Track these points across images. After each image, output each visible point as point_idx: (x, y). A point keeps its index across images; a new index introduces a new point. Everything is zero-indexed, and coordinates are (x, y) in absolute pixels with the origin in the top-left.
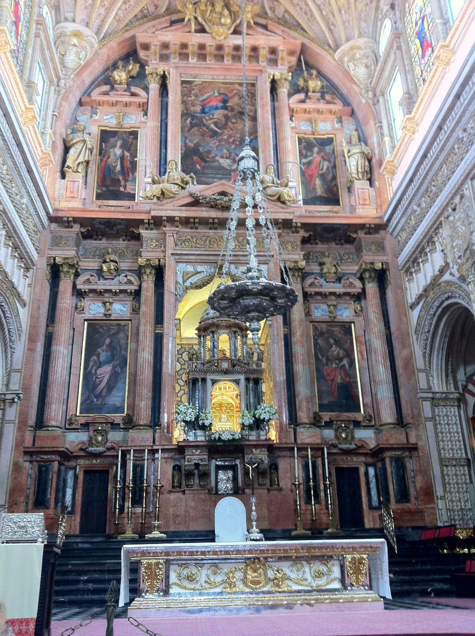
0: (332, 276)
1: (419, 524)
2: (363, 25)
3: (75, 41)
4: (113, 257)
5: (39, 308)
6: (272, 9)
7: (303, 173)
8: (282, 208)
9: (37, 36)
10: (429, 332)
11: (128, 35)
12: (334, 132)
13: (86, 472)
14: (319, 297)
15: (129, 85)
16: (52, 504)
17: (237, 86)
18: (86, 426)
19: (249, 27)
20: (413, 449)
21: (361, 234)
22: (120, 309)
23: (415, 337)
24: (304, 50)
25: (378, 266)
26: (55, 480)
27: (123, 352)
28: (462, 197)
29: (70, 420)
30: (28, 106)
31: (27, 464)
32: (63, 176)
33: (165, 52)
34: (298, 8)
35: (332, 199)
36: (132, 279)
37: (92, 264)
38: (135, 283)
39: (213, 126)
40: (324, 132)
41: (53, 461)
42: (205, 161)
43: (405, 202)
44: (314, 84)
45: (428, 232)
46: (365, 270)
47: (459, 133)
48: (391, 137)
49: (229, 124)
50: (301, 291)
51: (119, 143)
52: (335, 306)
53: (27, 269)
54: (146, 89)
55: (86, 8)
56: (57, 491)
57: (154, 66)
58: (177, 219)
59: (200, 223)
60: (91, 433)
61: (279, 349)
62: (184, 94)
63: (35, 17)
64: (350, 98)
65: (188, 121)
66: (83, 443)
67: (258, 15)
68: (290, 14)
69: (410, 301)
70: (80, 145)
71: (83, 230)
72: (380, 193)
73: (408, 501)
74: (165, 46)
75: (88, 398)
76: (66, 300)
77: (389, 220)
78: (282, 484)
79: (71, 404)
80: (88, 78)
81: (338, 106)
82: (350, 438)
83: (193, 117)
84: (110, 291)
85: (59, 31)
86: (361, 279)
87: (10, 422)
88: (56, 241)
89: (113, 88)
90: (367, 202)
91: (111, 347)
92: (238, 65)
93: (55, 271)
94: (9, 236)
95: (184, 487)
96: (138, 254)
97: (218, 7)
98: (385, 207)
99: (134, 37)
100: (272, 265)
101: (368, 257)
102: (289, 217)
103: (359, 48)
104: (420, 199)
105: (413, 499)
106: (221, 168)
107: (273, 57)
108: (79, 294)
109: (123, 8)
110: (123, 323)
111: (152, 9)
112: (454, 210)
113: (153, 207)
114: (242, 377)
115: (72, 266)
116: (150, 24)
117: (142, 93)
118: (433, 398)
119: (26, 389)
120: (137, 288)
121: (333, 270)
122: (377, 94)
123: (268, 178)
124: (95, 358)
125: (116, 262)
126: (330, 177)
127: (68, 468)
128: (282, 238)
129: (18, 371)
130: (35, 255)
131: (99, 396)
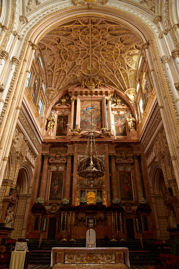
0: (124, 158)
1: (152, 238)
2: (132, 84)
4: (60, 153)
5: (38, 169)
6: (106, 81)
7: (116, 127)
8: (109, 138)
9: (40, 93)
10: (153, 176)
11: (66, 90)
12: (125, 114)
13: (50, 219)
14: (121, 164)
16: (39, 229)
17: (96, 102)
18: (50, 204)
19: (99, 86)
20: (149, 213)
21: (133, 145)
22: (61, 168)
24: (115, 91)
25: (138, 155)
26: (40, 221)
27: (62, 182)
28: (158, 137)
29: (46, 202)
30: (37, 112)
31: (33, 216)
32: (47, 130)
33: (76, 94)
34: (113, 80)
36: (65, 159)
37: (54, 155)
38: (66, 161)
39: (89, 114)
40: (122, 114)
41: (40, 215)
42: (87, 124)
43: (144, 136)
44: (119, 101)
45: (151, 146)
46: (134, 156)
47: (156, 119)
48: (141, 116)
49: (94, 113)
50: (115, 163)
51: (63, 119)
52: (125, 167)
53: (35, 157)
55: (55, 83)
56: (41, 225)
57: (73, 98)
58: (78, 142)
59: (84, 143)
60: (52, 206)
61: (108, 181)
62: (81, 105)
63: (40, 88)
64: (129, 104)
65: (82, 113)
66: (49, 210)
67: (102, 82)
68: (111, 82)
69: (148, 166)
71: (51, 145)
74: (76, 92)
75: (51, 195)
76: (46, 166)
77: (141, 141)
79: (46, 197)
80: (54, 102)
81: (125, 107)
82: (130, 209)
83: (84, 111)
84: (58, 163)
85: (47, 89)
86: (133, 158)
87: (28, 203)
88: (43, 149)
90: (135, 135)
91: (58, 180)
92: (96, 97)
93: (43, 157)
94: (30, 149)
96: (67, 152)
98: (139, 137)
99: (68, 90)
100: (106, 155)
101: (135, 152)
102: (111, 140)
103: (131, 91)
104: (148, 136)
107: (106, 94)
108: (49, 164)
109: (65, 82)
110: (62, 172)
111: (73, 82)
112: (156, 141)
113: (71, 138)
114: (96, 190)
115: (48, 156)
116: (72, 86)
117: (70, 105)
118: (155, 197)
119: (33, 193)
120: (66, 162)
121: (125, 156)
122: (136, 104)
123: (105, 129)
124: (54, 183)
125: (60, 154)
127: (44, 217)
128: (109, 147)
129: (31, 187)
130: (37, 153)
131: (54, 195)
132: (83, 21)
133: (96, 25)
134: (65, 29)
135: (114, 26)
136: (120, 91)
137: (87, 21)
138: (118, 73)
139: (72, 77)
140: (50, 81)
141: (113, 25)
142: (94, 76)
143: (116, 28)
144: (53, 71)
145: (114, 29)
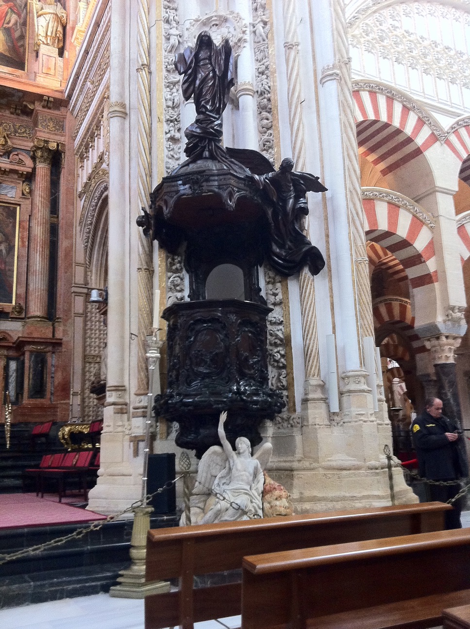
10: (91, 224)
21: (38, 106)
23: (78, 228)
25: (53, 146)
35: (19, 63)
45: (96, 113)
69: (79, 189)
72: (65, 66)
73: (42, 397)
90: (52, 72)
105: (48, 395)
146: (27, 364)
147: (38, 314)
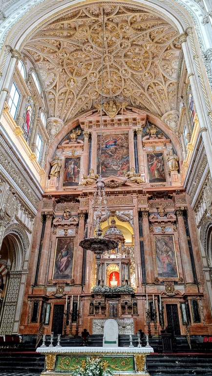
0: (162, 214)
1: (206, 334)
2: (173, 105)
3: (55, 124)
4: (68, 210)
5: (37, 234)
6: (135, 103)
7: (149, 169)
9: (37, 125)
10: (206, 239)
11: (76, 119)
12: (163, 150)
13: (55, 305)
14: (157, 223)
15: (76, 139)
16: (39, 320)
17: (120, 135)
18: (55, 284)
19: (124, 111)
20: (202, 296)
21: (174, 195)
22: (71, 232)
23: (200, 241)
24: (148, 117)
25: (183, 208)
26: (40, 310)
28: (208, 180)
29: (49, 282)
30: (32, 153)
31: (29, 302)
32: (49, 178)
33: (90, 124)
34: (145, 101)
35: (163, 179)
36: (75, 219)
37: (61, 213)
38: (77, 221)
39: (110, 153)
40: (158, 151)
41: (40, 301)
42: (107, 168)
43: (190, 181)
44: (153, 131)
45: (200, 194)
46: (177, 211)
48: (186, 151)
49: (117, 151)
50: (148, 221)
51: (73, 163)
52: (164, 227)
53: (32, 218)
54: (83, 140)
55: (59, 111)
56: (41, 314)
57: (87, 130)
58: (93, 193)
60: (57, 288)
61: (138, 248)
62: (99, 141)
63: (37, 118)
64: (169, 136)
65: (100, 152)
66: (53, 292)
67: (128, 106)
68: (141, 104)
69: (197, 224)
70: (56, 165)
71: (56, 199)
72: (182, 176)
73: (200, 321)
74: (91, 122)
76: (48, 229)
77: (186, 188)
78: (139, 312)
79: (50, 274)
80: (60, 138)
81: (164, 139)
82: (172, 290)
83: (102, 150)
84: (66, 225)
85: (49, 121)
86: (176, 214)
87: (23, 283)
88: (45, 205)
89: (70, 141)
90: (177, 180)
91: (67, 249)
92: (120, 127)
93: (44, 217)
94: (22, 206)
95: (94, 314)
96: (78, 208)
97: (111, 105)
99: (78, 120)
100: (134, 210)
102: (141, 189)
103: (171, 114)
104: (196, 179)
105: (202, 321)
106: (113, 170)
107: (135, 122)
108: (54, 226)
109: (74, 109)
110: (72, 238)
111: (85, 108)
112: (206, 185)
113: (84, 189)
114: (120, 262)
115: (51, 215)
116: (84, 114)
117: (82, 142)
118: (210, 271)
119: (30, 269)
120: (77, 223)
121: (163, 211)
122: (180, 133)
123: (131, 173)
124: (60, 254)
125: (69, 212)
126: (161, 169)
127: (47, 304)
128: (138, 198)
129: (27, 261)
130: (36, 211)
131: (61, 271)
132: (91, 12)
133: (111, 16)
134: (66, 26)
135: (138, 14)
136: (154, 117)
137: (98, 11)
138: (150, 90)
139: (83, 100)
140: (52, 108)
141: (136, 14)
142: (116, 97)
143: (141, 18)
144: (55, 94)
145: (139, 20)
146: (190, 306)
147: (190, 282)
